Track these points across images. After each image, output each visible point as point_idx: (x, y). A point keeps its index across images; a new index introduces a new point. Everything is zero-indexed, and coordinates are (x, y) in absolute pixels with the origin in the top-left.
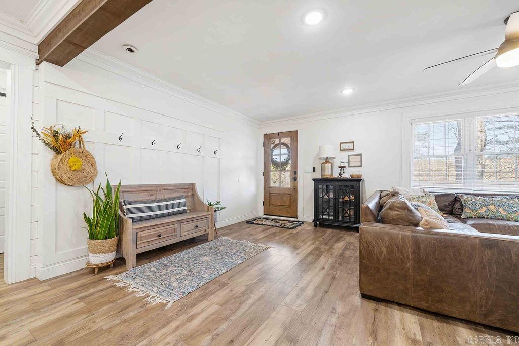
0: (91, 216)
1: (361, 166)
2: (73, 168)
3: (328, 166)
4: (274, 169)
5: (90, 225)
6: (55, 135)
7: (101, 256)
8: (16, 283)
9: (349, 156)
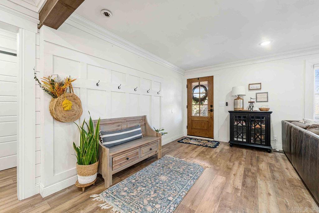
0: (78, 145)
1: (267, 101)
2: (66, 109)
3: (240, 101)
4: (194, 104)
5: (79, 153)
6: (52, 83)
7: (87, 177)
8: (25, 200)
9: (257, 94)
